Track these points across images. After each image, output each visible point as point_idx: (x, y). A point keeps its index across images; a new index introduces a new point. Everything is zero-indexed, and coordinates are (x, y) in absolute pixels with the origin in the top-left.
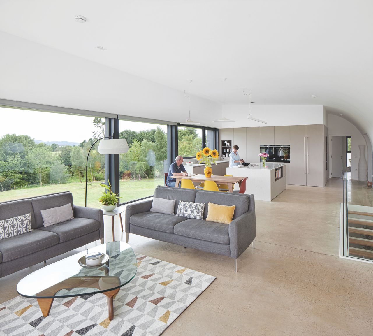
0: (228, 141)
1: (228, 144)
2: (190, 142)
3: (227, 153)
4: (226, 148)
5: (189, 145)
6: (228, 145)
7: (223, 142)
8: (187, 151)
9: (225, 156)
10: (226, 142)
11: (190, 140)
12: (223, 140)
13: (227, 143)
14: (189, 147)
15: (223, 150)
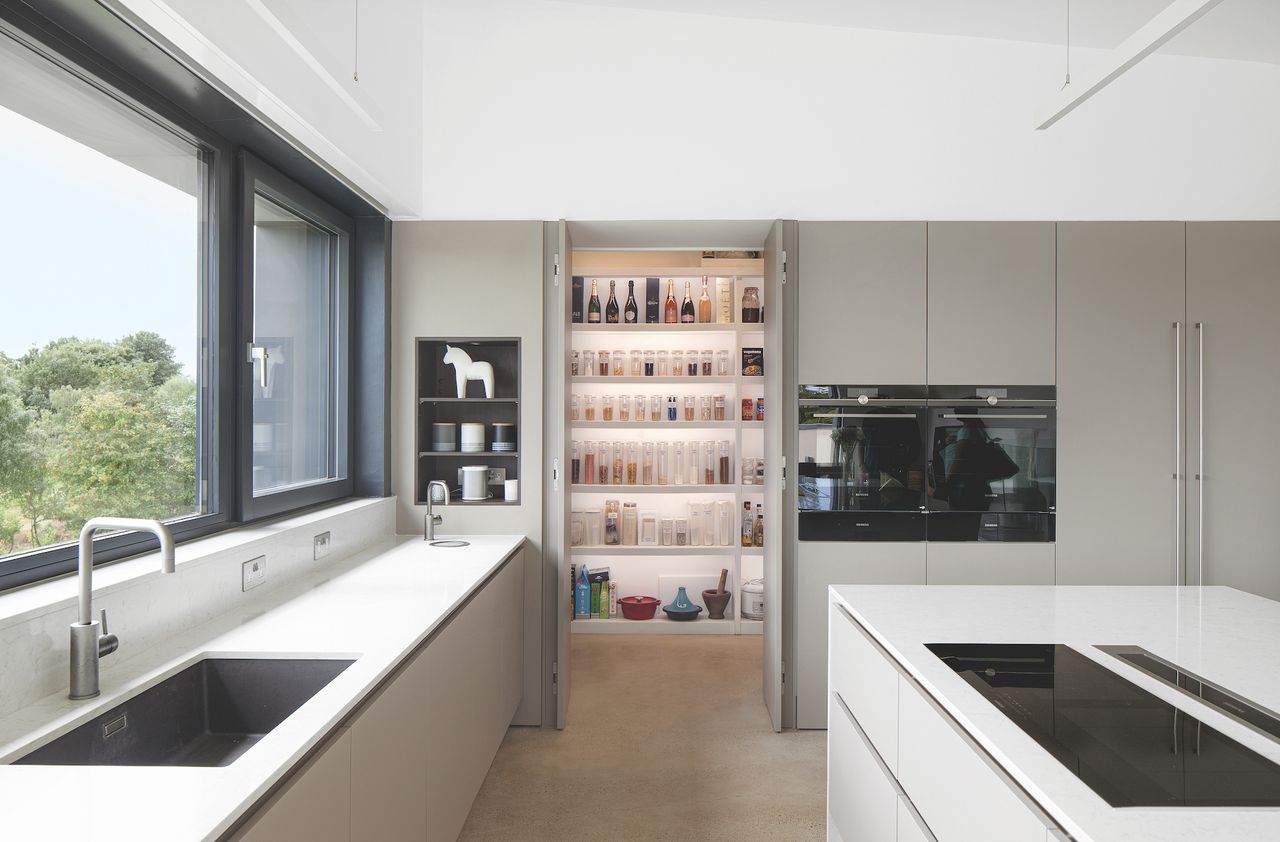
0: (477, 350)
1: (483, 371)
2: (138, 395)
3: (472, 460)
4: (458, 415)
5: (131, 410)
6: (475, 386)
7: (431, 352)
8: (117, 436)
9: (456, 496)
10: (455, 357)
11: (138, 385)
12: (432, 331)
13: (467, 369)
14: (133, 420)
15: (426, 439)
